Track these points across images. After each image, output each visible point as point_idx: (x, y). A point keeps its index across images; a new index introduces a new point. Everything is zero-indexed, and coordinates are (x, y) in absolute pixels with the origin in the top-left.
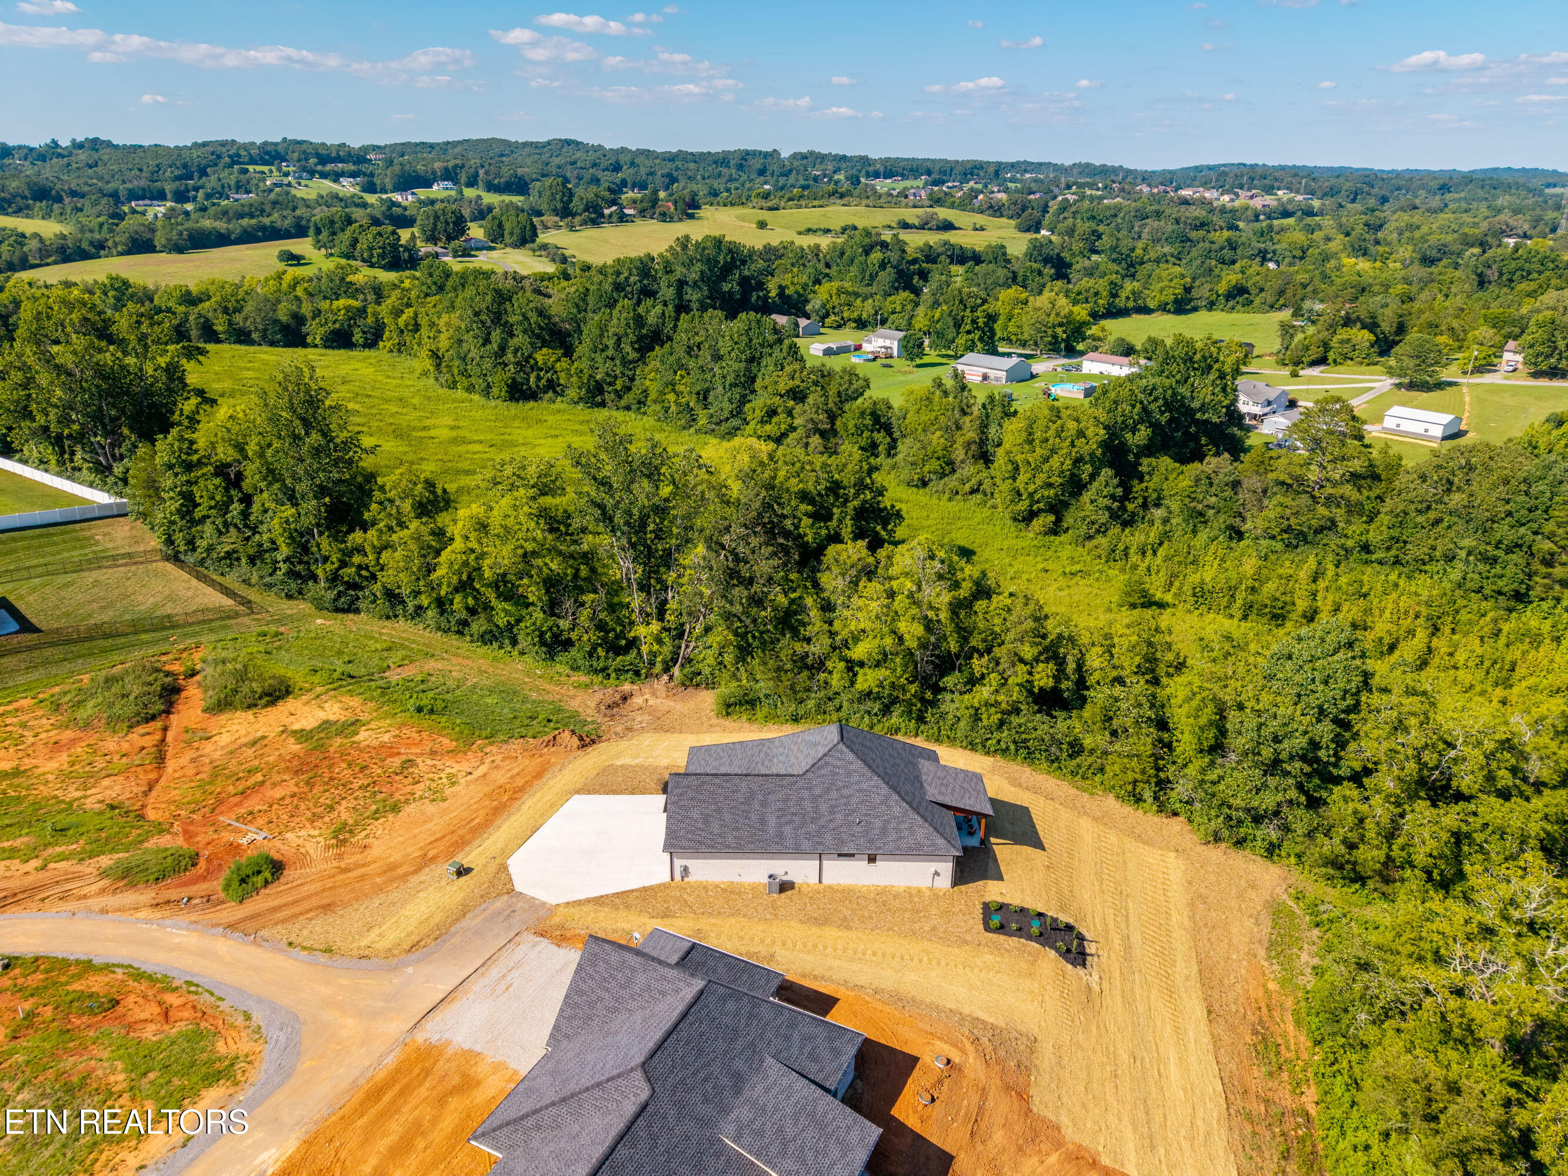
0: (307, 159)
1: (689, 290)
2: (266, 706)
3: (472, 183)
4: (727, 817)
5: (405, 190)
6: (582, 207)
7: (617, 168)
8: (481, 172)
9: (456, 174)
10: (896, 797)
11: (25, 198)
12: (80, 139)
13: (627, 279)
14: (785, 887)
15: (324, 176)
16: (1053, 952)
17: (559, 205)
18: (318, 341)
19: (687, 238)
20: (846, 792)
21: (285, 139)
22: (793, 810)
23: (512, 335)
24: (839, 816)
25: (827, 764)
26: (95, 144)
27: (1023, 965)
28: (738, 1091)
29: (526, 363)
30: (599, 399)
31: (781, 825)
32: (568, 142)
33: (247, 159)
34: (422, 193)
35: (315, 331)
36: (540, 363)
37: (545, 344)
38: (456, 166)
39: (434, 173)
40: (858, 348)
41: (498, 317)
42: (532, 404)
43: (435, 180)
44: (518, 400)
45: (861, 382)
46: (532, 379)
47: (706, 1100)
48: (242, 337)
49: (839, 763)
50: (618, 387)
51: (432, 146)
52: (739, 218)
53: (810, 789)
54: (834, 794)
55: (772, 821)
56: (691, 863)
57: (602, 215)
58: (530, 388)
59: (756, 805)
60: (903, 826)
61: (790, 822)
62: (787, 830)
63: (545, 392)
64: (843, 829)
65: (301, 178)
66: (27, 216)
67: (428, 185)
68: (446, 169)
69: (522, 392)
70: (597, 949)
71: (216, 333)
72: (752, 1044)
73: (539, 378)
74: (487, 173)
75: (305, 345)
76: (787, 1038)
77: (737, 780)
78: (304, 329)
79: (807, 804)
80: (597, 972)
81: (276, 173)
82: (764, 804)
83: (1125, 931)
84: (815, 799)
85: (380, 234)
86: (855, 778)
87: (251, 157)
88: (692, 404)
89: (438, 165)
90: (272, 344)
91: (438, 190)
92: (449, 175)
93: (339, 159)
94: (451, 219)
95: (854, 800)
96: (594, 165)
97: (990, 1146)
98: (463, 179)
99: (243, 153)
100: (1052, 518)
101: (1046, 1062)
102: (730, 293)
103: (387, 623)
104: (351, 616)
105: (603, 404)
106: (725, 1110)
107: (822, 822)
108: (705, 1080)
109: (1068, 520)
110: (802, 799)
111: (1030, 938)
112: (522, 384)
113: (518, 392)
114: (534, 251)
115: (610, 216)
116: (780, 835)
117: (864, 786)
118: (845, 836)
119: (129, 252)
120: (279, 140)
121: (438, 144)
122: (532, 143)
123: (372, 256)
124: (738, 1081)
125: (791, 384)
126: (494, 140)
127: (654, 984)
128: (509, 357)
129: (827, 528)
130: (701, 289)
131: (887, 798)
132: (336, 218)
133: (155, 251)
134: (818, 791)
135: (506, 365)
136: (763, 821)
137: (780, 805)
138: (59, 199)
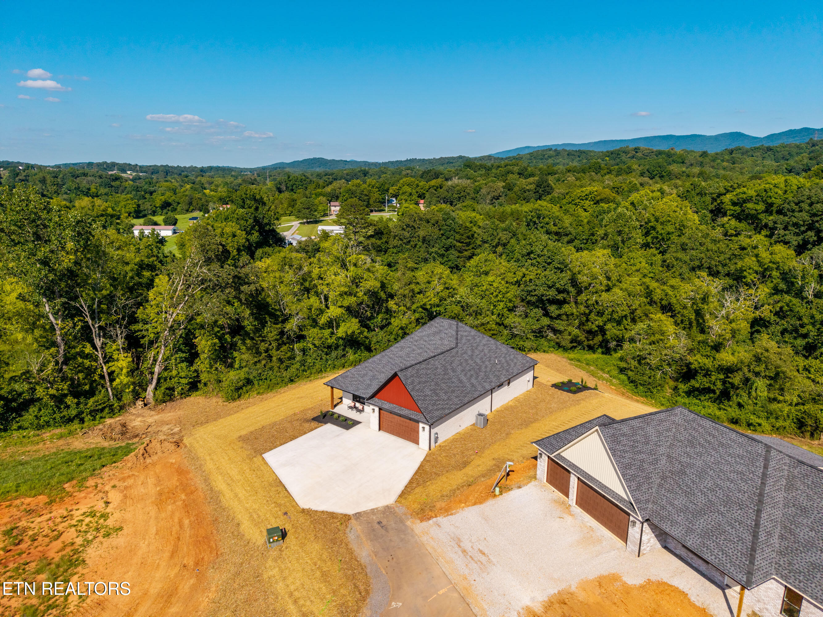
20: (480, 347)
22: (467, 368)
24: (487, 363)
25: (461, 336)
53: (465, 353)
54: (476, 350)
55: (464, 379)
56: (439, 430)
59: (451, 373)
60: (511, 357)
61: (471, 376)
64: (494, 370)
70: (611, 431)
79: (471, 362)
80: (624, 445)
84: (471, 357)
86: (477, 339)
95: (486, 351)
107: (483, 369)
110: (466, 360)
116: (473, 385)
117: (484, 343)
118: (498, 373)
127: (660, 428)
131: (496, 345)
134: (469, 352)
136: (461, 381)
137: (460, 368)
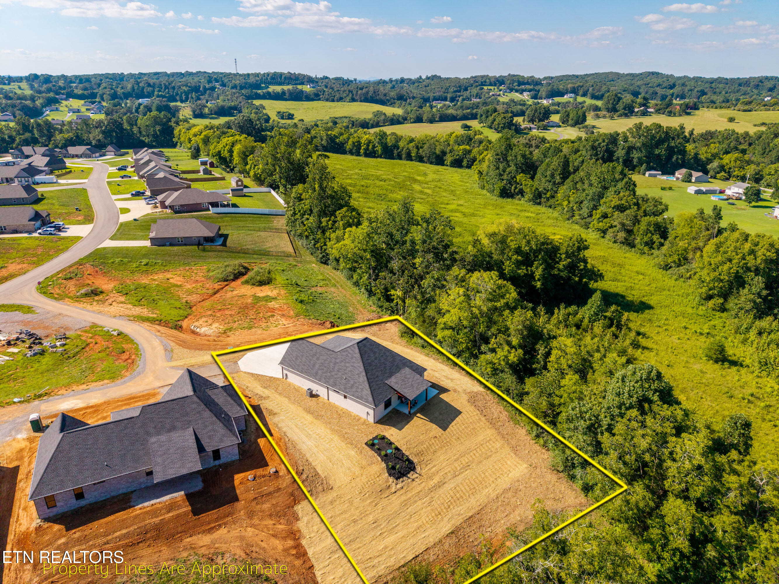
0: (513, 83)
1: (635, 152)
2: (257, 286)
3: (584, 95)
4: (304, 359)
5: (550, 98)
6: (622, 107)
7: (672, 87)
8: (591, 89)
9: (578, 90)
10: (364, 374)
11: (394, 99)
12: (429, 75)
13: (599, 144)
14: (312, 395)
15: (517, 91)
16: (385, 465)
17: (610, 106)
18: (448, 164)
19: (641, 124)
20: (347, 365)
21: (509, 75)
22: (326, 365)
23: (509, 166)
24: (340, 374)
25: (347, 351)
26: (434, 77)
27: (364, 463)
28: (169, 431)
29: (512, 181)
30: (538, 201)
31: (319, 369)
32: (653, 73)
33: (488, 83)
34: (557, 99)
35: (449, 159)
36: (518, 181)
37: (523, 172)
38: (579, 86)
39: (567, 90)
40: (722, 192)
41: (505, 157)
42: (509, 200)
43: (567, 93)
44: (504, 197)
45: (663, 207)
46: (513, 188)
47: (155, 428)
48: (420, 159)
49: (351, 352)
50: (548, 196)
51: (577, 76)
52: (719, 115)
53: (336, 359)
54: (343, 364)
55: (317, 366)
56: (289, 374)
57: (633, 112)
58: (511, 192)
59: (315, 359)
60: (360, 387)
61: (323, 369)
62: (320, 372)
63: (518, 195)
64: (339, 380)
65: (506, 92)
66: (393, 107)
67: (562, 95)
68: (574, 88)
69: (507, 193)
71: (411, 156)
72: (190, 421)
73: (516, 188)
74: (593, 90)
75: (443, 165)
76: (206, 426)
77: (314, 346)
78: (444, 158)
79: (332, 364)
81: (496, 90)
82: (318, 359)
83: (446, 480)
84: (335, 363)
85: (505, 118)
86: (354, 360)
87: (491, 83)
88: (575, 208)
89: (570, 86)
90: (431, 163)
91: (566, 98)
92: (575, 91)
93: (528, 83)
94: (543, 111)
95: (349, 369)
96: (659, 85)
97: (259, 506)
98: (581, 92)
99: (488, 81)
100: (721, 301)
101: (325, 498)
102: (659, 155)
103: (334, 271)
104: (325, 266)
105: (539, 204)
106: (158, 433)
107: (333, 373)
108: (160, 422)
109: (730, 305)
110: (331, 362)
111: (379, 455)
112: (507, 190)
113: (505, 194)
114: (580, 129)
115: (638, 112)
116: (317, 373)
117: (355, 365)
118: (337, 382)
119: (415, 122)
120: (507, 75)
121: (581, 75)
122: (631, 74)
123: (498, 128)
124: (173, 428)
125: (618, 203)
126: (612, 73)
128: (505, 177)
129: (527, 270)
130: (641, 151)
131: (361, 372)
132: (490, 110)
133: (422, 122)
134: (338, 361)
135: (503, 180)
136: (314, 366)
137: (323, 361)
138: (406, 100)
